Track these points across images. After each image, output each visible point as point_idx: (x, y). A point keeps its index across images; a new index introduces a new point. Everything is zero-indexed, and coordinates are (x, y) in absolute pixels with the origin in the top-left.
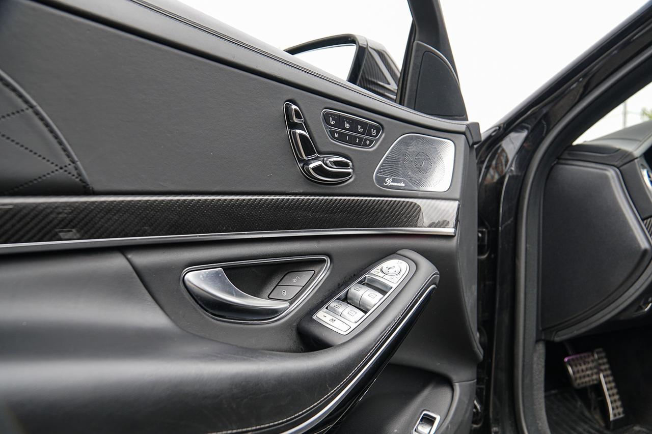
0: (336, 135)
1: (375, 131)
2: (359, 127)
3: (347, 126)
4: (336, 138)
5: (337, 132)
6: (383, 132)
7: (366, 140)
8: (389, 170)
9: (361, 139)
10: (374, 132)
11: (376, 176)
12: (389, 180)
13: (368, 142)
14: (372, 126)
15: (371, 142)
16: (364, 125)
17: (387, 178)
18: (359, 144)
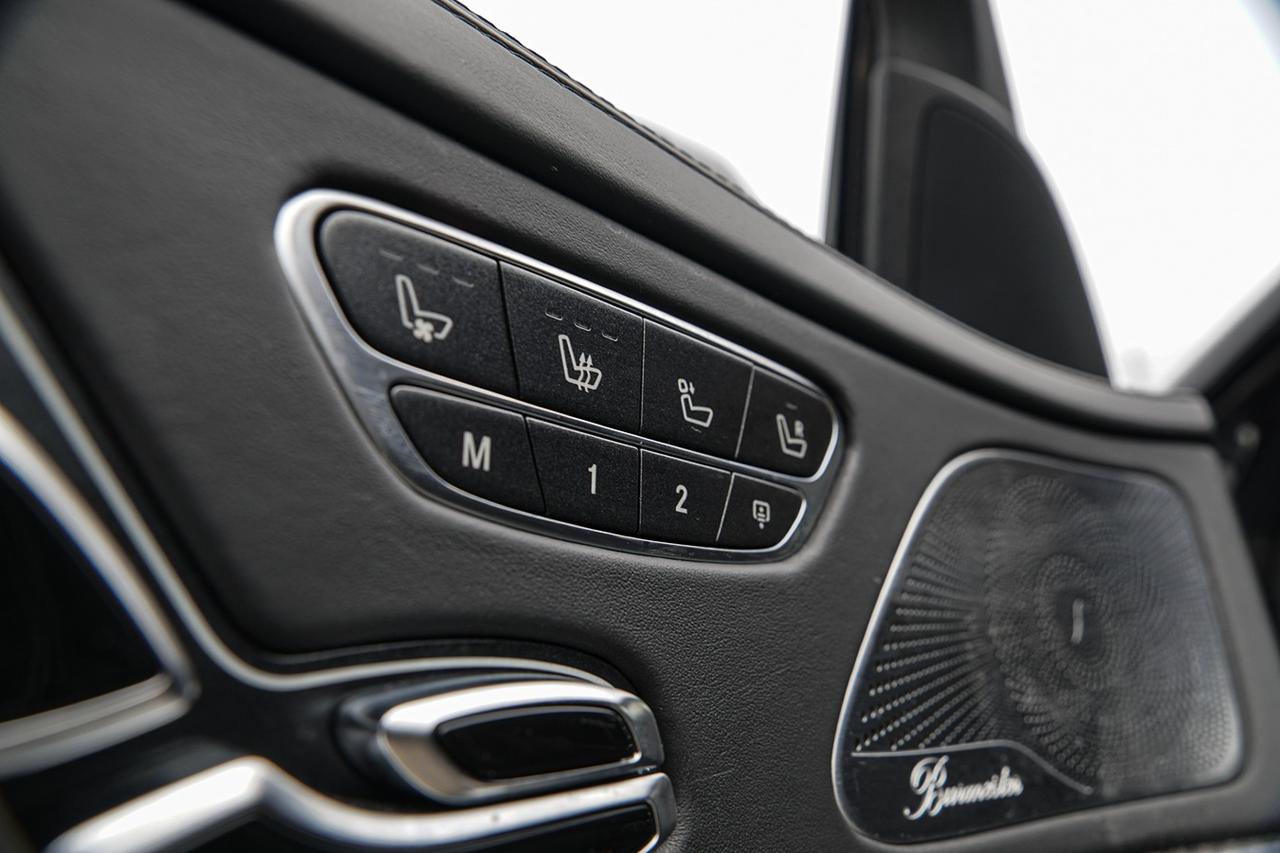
0: (477, 453)
1: (799, 428)
2: (686, 389)
3: (584, 373)
4: (471, 480)
5: (482, 425)
6: (847, 441)
7: (746, 493)
8: (920, 700)
9: (707, 490)
10: (791, 437)
11: (847, 764)
12: (931, 777)
13: (762, 513)
14: (773, 395)
15: (785, 509)
16: (718, 378)
17: (914, 760)
18: (692, 536)
